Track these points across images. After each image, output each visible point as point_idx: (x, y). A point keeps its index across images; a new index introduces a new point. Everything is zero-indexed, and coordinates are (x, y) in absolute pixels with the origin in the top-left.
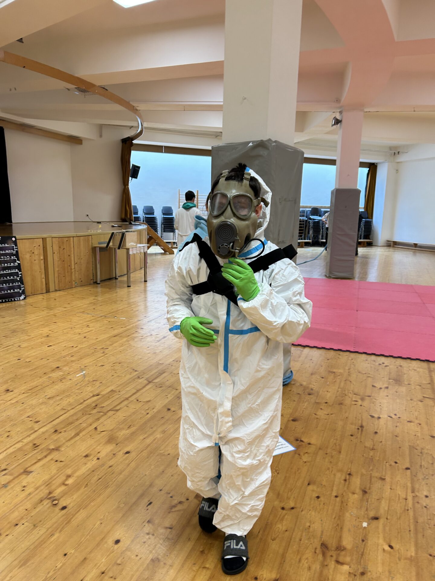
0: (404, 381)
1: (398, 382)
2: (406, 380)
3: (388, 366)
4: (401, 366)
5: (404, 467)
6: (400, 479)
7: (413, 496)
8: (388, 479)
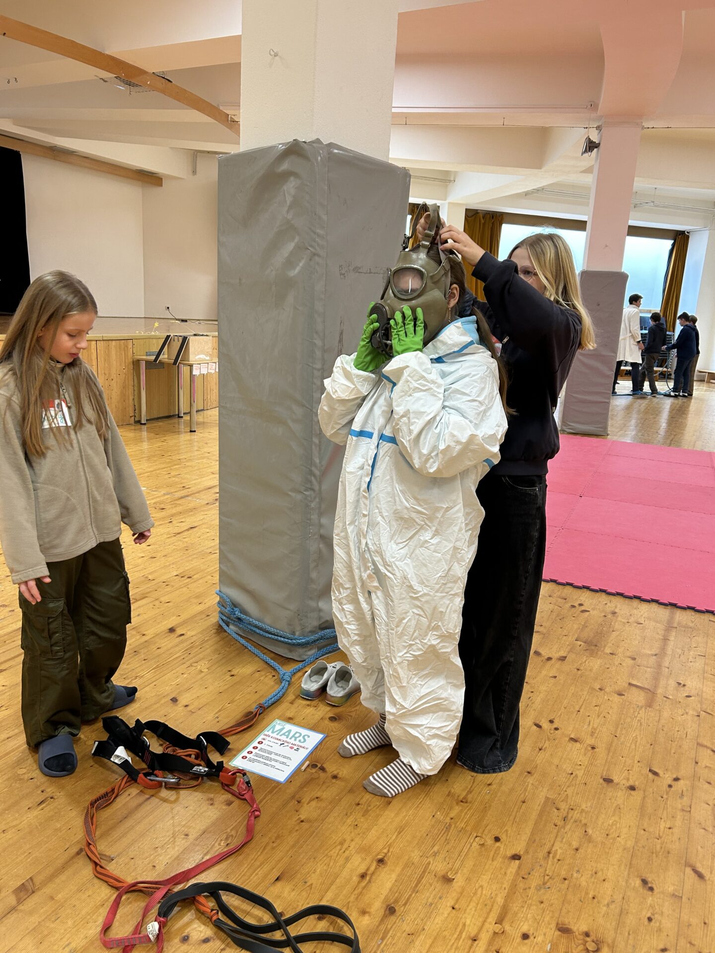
0: (605, 646)
1: (593, 648)
2: (610, 645)
3: (589, 611)
4: (614, 613)
5: (510, 853)
6: (485, 885)
7: (495, 933)
8: (459, 881)
